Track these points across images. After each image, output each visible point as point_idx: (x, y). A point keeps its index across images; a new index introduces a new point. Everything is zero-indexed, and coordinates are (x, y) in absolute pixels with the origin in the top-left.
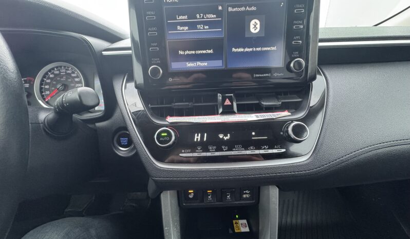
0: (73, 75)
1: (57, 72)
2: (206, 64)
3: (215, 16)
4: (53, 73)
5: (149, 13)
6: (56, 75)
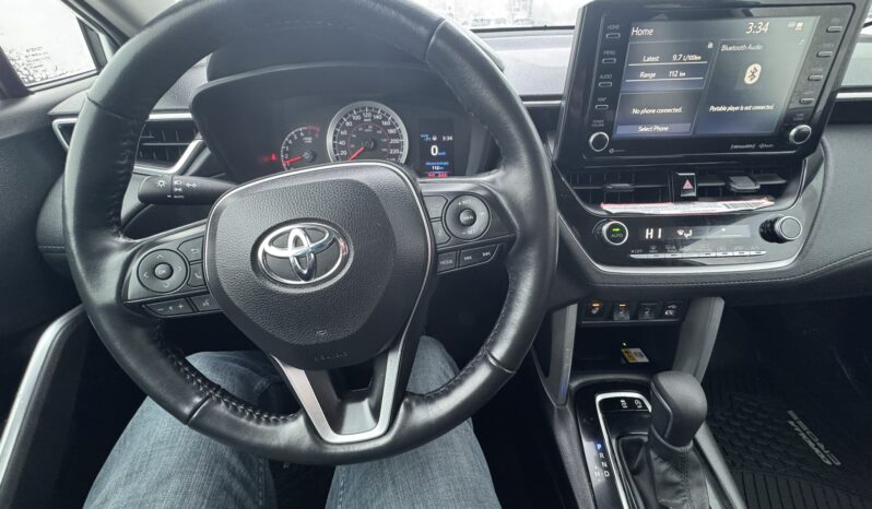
0: (385, 123)
1: (358, 118)
2: (666, 129)
3: (700, 58)
4: (351, 119)
5: (607, 52)
6: (356, 123)
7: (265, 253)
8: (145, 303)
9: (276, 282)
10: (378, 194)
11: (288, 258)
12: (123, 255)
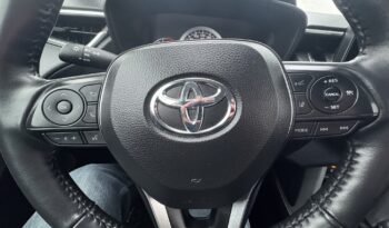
7: (158, 101)
8: (45, 132)
9: (164, 129)
10: (269, 67)
11: (179, 108)
12: (33, 90)
